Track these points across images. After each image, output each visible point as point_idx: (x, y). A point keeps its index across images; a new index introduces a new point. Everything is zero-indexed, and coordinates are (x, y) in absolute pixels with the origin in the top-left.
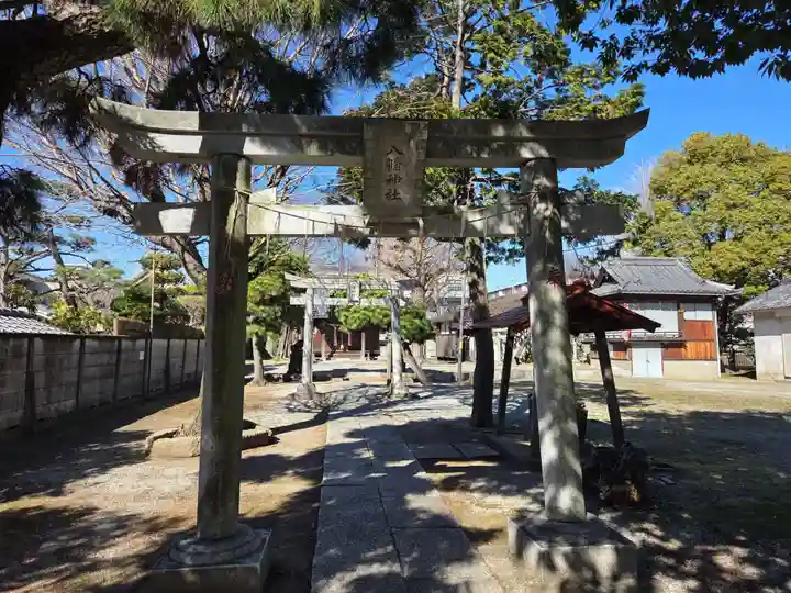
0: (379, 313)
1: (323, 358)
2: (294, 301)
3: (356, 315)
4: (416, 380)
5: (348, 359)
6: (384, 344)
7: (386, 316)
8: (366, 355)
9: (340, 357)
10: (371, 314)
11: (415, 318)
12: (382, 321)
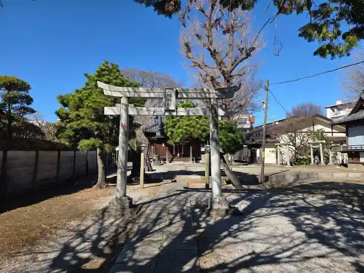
0: (199, 129)
1: (167, 162)
2: (108, 111)
3: (180, 130)
4: (229, 182)
5: (182, 162)
6: (204, 153)
7: (204, 131)
8: (193, 160)
9: (177, 160)
10: (192, 130)
11: (229, 132)
12: (201, 135)
